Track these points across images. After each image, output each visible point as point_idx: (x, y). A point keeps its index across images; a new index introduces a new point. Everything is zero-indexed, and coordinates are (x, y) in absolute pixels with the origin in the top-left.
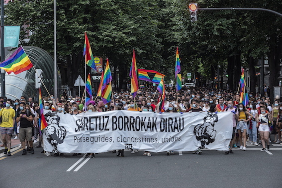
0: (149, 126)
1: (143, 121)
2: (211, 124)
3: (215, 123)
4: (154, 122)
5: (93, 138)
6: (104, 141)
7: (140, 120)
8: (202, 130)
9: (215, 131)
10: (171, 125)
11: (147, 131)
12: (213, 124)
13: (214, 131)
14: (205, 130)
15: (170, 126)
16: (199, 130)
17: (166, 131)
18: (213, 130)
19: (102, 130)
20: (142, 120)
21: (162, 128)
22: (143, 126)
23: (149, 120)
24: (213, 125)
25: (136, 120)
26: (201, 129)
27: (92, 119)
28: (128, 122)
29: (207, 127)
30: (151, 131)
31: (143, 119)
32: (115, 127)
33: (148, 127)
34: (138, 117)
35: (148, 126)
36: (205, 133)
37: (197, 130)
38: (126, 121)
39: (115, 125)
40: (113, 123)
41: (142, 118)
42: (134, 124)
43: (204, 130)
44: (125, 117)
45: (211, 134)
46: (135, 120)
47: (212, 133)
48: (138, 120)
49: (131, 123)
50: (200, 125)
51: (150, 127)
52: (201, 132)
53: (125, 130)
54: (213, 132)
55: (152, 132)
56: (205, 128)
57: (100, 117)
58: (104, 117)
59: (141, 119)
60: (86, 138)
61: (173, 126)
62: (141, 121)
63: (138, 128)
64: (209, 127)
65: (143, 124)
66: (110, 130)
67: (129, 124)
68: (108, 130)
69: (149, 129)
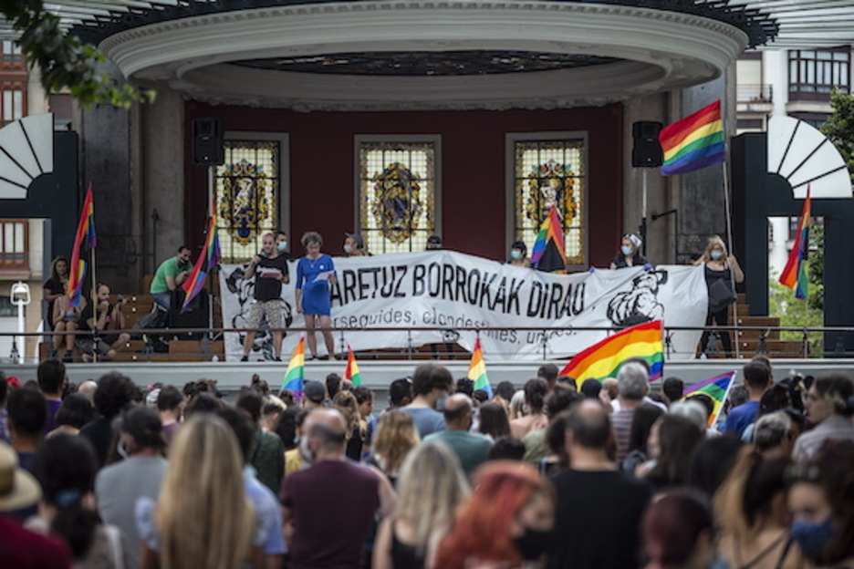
0: (501, 297)
1: (487, 282)
2: (651, 290)
3: (661, 286)
4: (514, 290)
5: (367, 318)
6: (391, 321)
7: (479, 278)
8: (627, 307)
9: (662, 305)
10: (556, 302)
11: (493, 309)
12: (654, 288)
13: (659, 307)
14: (636, 303)
15: (554, 306)
16: (618, 307)
17: (542, 316)
18: (654, 304)
19: (388, 295)
20: (485, 279)
21: (534, 309)
22: (485, 297)
23: (503, 283)
24: (655, 292)
25: (470, 278)
26: (624, 304)
27: (364, 275)
28: (452, 278)
29: (641, 298)
30: (504, 312)
31: (489, 278)
32: (419, 288)
33: (497, 300)
34: (476, 272)
35: (497, 297)
36: (634, 312)
37: (615, 307)
38: (448, 277)
39: (419, 283)
40: (416, 278)
41: (486, 274)
42: (466, 287)
43: (631, 304)
44: (446, 266)
45: (650, 313)
46: (467, 278)
47: (654, 310)
48: (474, 278)
49: (458, 283)
50: (621, 296)
51: (503, 301)
52: (624, 309)
53: (444, 297)
54: (654, 307)
55: (506, 314)
56: (634, 299)
57: (384, 269)
58: (395, 269)
59: (482, 277)
60: (348, 318)
61: (560, 305)
62: (481, 281)
63: (473, 297)
64: (644, 295)
65: (486, 290)
66: (407, 295)
67: (454, 284)
68: (404, 295)
69: (499, 306)
